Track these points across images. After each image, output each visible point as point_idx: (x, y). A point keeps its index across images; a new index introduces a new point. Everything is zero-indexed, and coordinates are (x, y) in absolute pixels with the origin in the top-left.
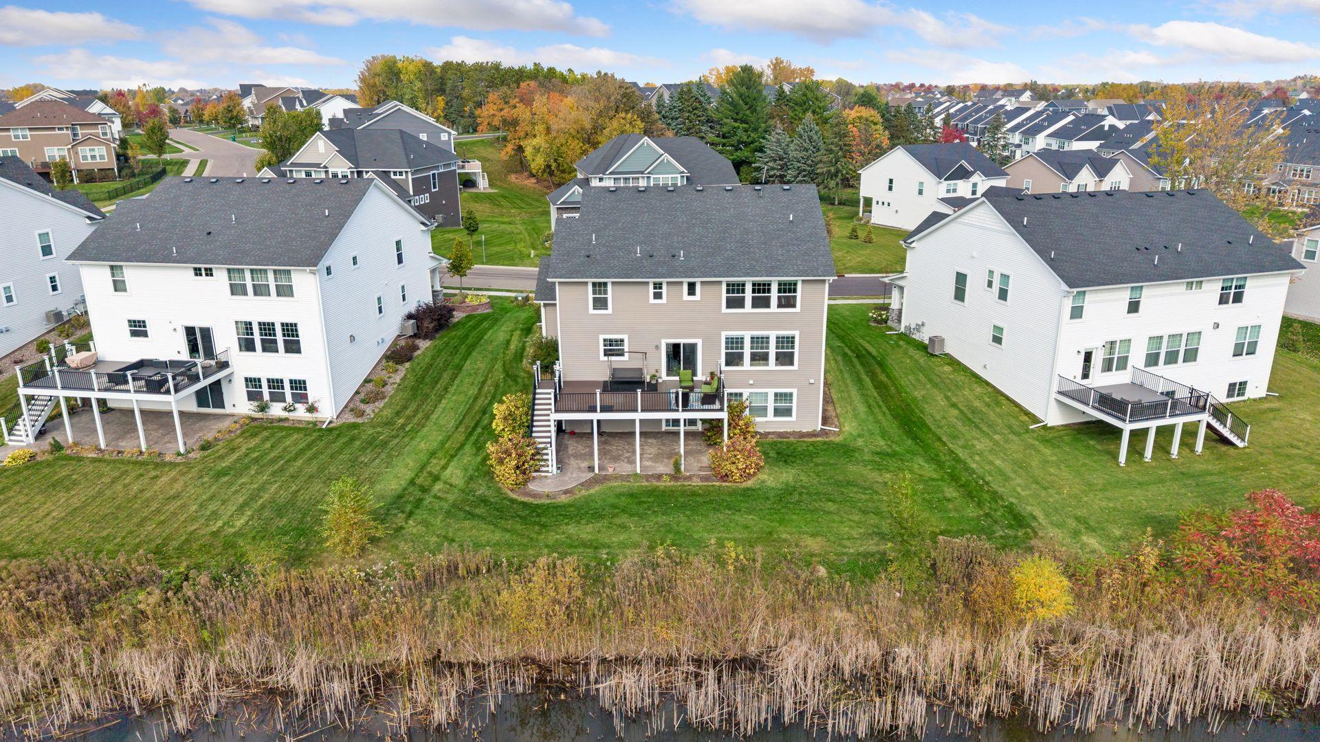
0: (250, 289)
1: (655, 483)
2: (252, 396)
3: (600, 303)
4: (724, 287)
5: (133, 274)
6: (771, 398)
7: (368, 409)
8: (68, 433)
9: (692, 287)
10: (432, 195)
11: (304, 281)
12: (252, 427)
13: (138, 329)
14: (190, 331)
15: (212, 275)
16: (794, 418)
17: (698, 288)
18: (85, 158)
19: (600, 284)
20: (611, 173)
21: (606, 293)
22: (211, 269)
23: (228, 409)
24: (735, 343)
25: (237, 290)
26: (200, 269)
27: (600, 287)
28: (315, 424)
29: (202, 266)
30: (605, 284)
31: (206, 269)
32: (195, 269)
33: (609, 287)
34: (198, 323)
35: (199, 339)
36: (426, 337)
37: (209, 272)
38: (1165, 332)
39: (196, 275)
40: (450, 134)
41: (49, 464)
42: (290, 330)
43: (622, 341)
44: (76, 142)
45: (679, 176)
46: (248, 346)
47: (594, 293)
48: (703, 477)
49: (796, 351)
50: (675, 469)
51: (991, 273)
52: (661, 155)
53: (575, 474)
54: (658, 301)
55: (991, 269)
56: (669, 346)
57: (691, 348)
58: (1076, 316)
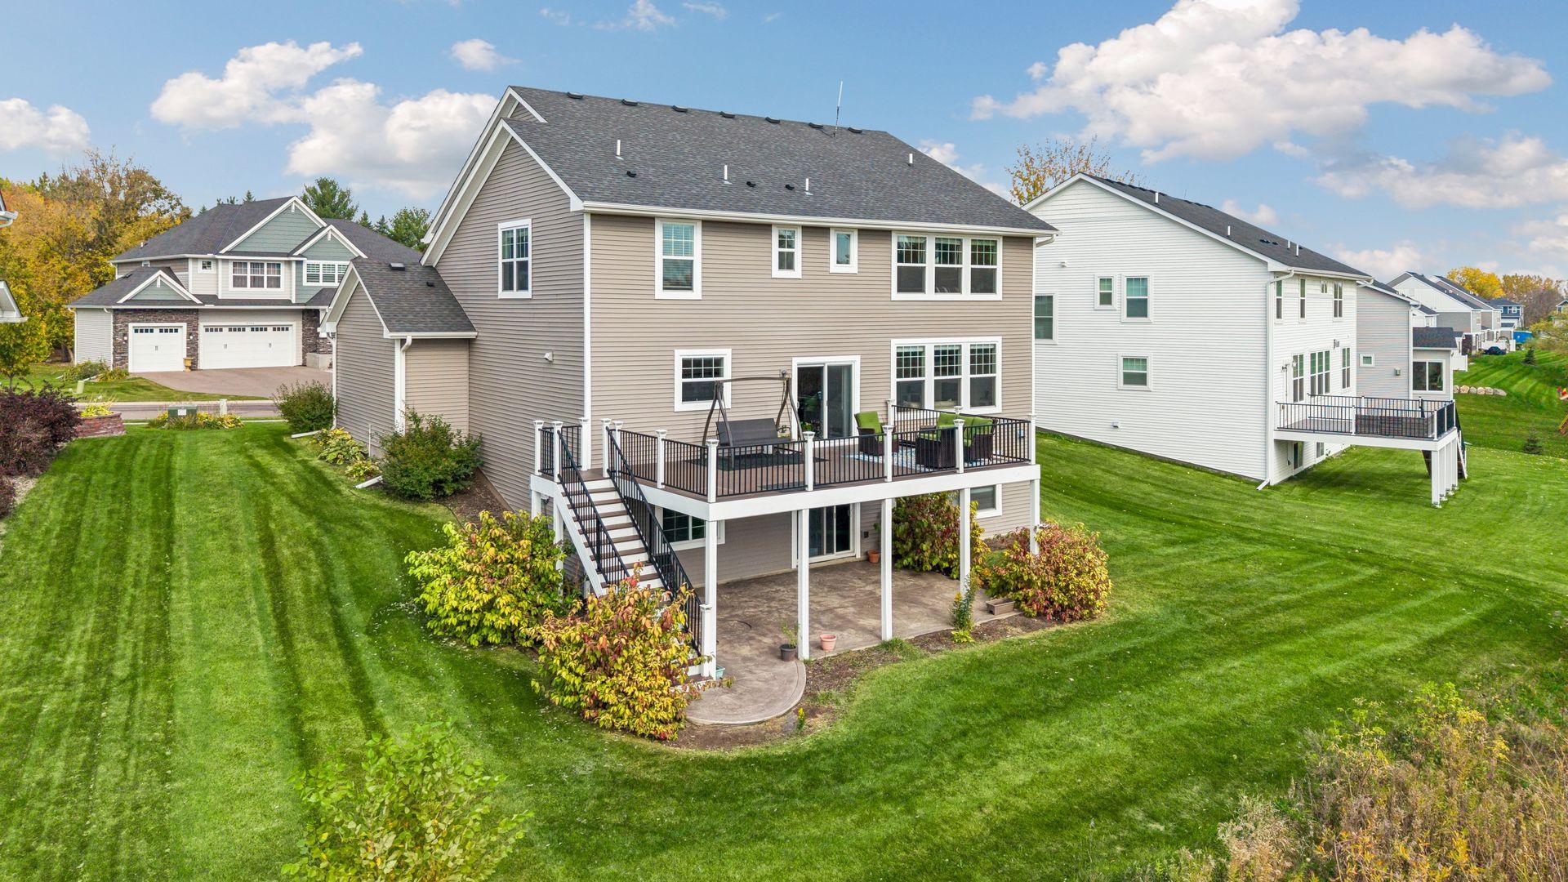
3: (678, 275)
4: (894, 248)
16: (998, 510)
17: (853, 246)
19: (677, 228)
20: (228, 253)
21: (689, 251)
24: (910, 362)
27: (677, 236)
30: (688, 229)
33: (697, 238)
43: (719, 362)
47: (666, 250)
48: (1013, 623)
49: (998, 375)
50: (960, 618)
51: (1106, 282)
52: (323, 228)
53: (764, 673)
54: (786, 274)
55: (1106, 275)
56: (803, 372)
57: (840, 374)
58: (1279, 316)
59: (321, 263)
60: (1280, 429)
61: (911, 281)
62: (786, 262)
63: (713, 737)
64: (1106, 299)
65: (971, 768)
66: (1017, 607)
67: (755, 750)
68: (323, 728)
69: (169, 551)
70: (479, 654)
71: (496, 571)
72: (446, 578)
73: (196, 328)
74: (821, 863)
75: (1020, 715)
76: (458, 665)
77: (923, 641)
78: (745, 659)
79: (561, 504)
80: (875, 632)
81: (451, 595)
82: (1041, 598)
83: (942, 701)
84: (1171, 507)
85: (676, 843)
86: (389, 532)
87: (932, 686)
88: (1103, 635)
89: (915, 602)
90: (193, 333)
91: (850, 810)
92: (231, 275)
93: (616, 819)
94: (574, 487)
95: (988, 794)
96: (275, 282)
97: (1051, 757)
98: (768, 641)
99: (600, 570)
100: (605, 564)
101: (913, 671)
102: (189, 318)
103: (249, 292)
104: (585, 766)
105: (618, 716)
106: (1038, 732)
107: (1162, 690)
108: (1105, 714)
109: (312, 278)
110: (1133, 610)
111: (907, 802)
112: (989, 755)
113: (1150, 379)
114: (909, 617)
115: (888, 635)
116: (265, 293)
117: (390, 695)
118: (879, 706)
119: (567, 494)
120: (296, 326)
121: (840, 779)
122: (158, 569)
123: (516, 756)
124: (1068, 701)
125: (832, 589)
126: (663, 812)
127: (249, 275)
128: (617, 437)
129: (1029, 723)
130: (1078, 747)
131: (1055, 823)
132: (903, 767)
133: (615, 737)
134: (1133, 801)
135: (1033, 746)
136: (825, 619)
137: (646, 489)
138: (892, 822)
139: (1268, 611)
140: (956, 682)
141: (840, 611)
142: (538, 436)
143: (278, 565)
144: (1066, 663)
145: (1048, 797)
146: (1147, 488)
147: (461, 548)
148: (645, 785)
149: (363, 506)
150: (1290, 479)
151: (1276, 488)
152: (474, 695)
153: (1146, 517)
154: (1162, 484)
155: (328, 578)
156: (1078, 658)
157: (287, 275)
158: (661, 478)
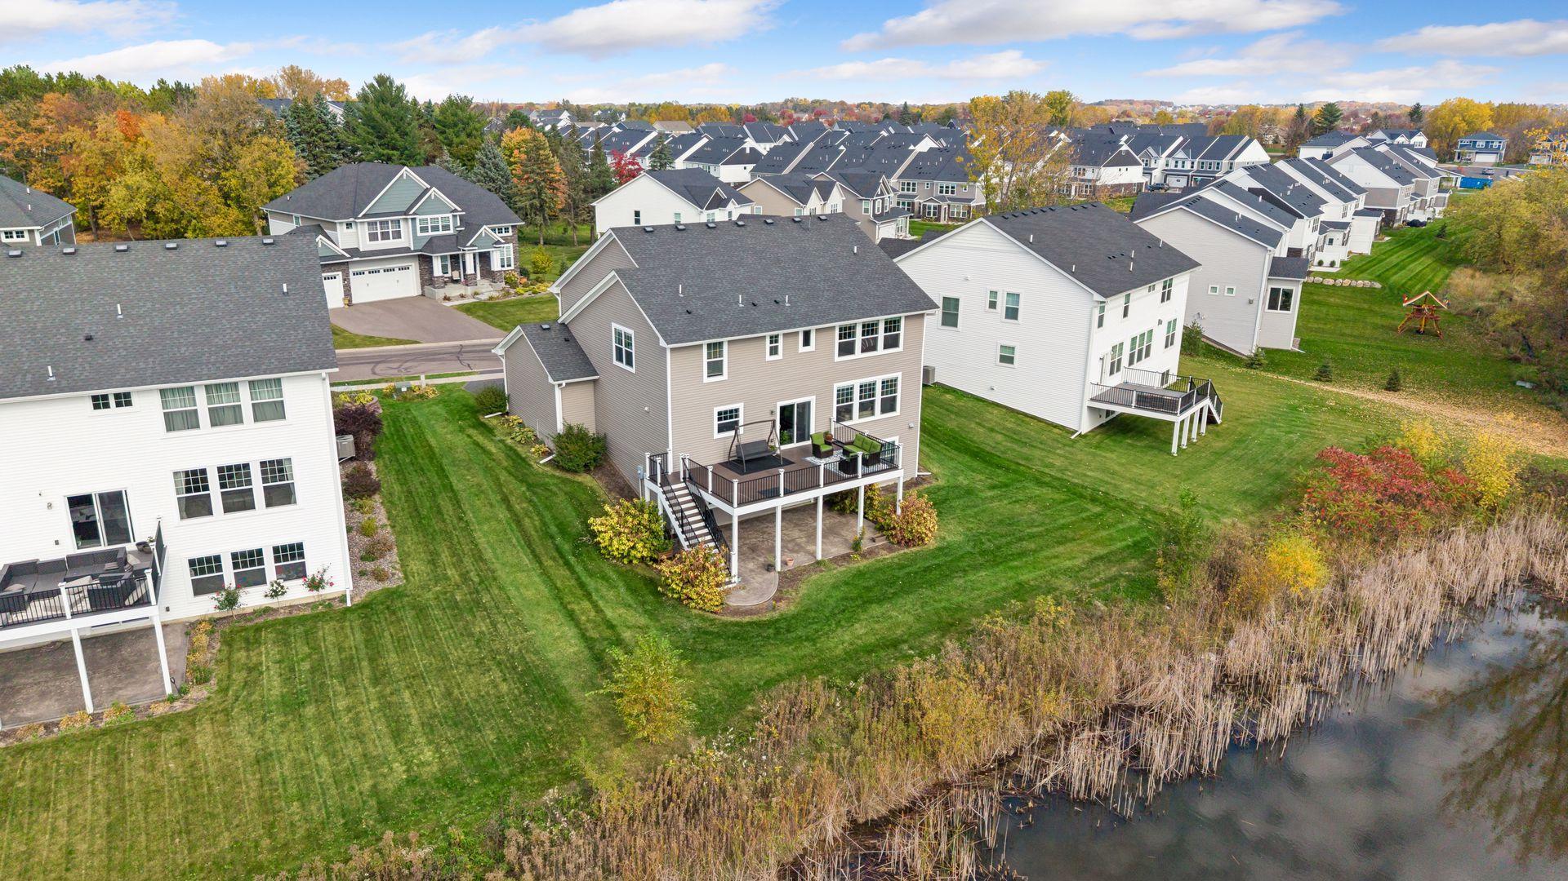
0: (204, 417)
2: (206, 587)
3: (715, 369)
4: (837, 332)
9: (807, 335)
11: (303, 392)
14: (78, 503)
15: (129, 403)
17: (813, 337)
19: (715, 344)
20: (365, 216)
21: (721, 355)
22: (127, 395)
24: (845, 394)
25: (179, 421)
26: (105, 397)
27: (715, 348)
28: (326, 605)
29: (110, 392)
30: (721, 344)
31: (117, 396)
32: (95, 398)
33: (725, 347)
34: (95, 486)
35: (96, 512)
37: (124, 400)
38: (1138, 332)
39: (96, 407)
42: (276, 470)
43: (737, 410)
46: (196, 508)
47: (709, 357)
48: (883, 548)
49: (899, 395)
50: (856, 546)
51: (994, 294)
52: (427, 190)
53: (759, 579)
54: (774, 358)
55: (994, 289)
56: (783, 409)
57: (804, 408)
58: (1100, 324)
59: (429, 217)
60: (1092, 400)
62: (774, 351)
63: (737, 612)
64: (993, 305)
65: (842, 627)
66: (888, 538)
67: (755, 618)
68: (576, 607)
69: (460, 507)
70: (629, 568)
71: (634, 531)
72: (610, 533)
73: (348, 275)
74: (778, 664)
75: (870, 602)
76: (620, 574)
77: (836, 560)
78: (752, 571)
79: (661, 497)
80: (813, 555)
81: (615, 542)
82: (899, 535)
83: (838, 594)
84: (1010, 455)
85: (725, 657)
86: (566, 494)
87: (835, 587)
88: (925, 556)
89: (837, 534)
90: (346, 279)
91: (791, 644)
92: (367, 232)
93: (702, 647)
94: (667, 488)
95: (847, 638)
96: (398, 235)
97: (878, 622)
98: (761, 559)
99: (683, 532)
100: (686, 528)
101: (827, 577)
102: (343, 267)
103: (381, 244)
104: (687, 625)
105: (697, 603)
106: (876, 610)
107: (941, 588)
108: (908, 601)
109: (424, 229)
110: (948, 539)
111: (814, 641)
112: (851, 621)
113: (1015, 361)
114: (833, 544)
115: (819, 557)
116: (391, 243)
117: (597, 590)
118: (809, 596)
119: (664, 493)
120: (414, 267)
121: (788, 631)
122: (461, 519)
123: (658, 621)
124: (895, 594)
125: (796, 525)
126: (719, 644)
127: (379, 231)
128: (687, 462)
129: (873, 606)
130: (891, 618)
131: (870, 650)
132: (815, 626)
133: (696, 611)
134: (905, 642)
135: (872, 617)
136: (790, 546)
137: (703, 492)
138: (807, 649)
139: (1021, 539)
140: (846, 583)
141: (799, 541)
142: (648, 461)
143: (516, 515)
144: (901, 573)
145: (872, 639)
146: (999, 438)
147: (616, 519)
148: (711, 633)
149: (547, 476)
150: (1102, 426)
151: (1085, 436)
152: (633, 591)
153: (989, 463)
154: (1012, 436)
155: (544, 524)
156: (907, 570)
157: (405, 229)
158: (710, 489)
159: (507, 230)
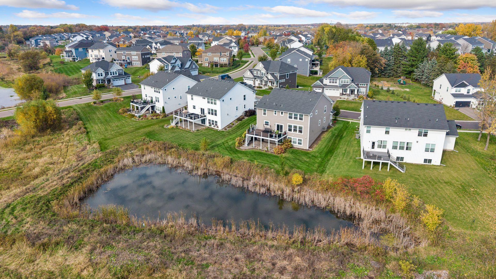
0: (210, 102)
1: (262, 151)
2: (209, 123)
3: (265, 114)
4: (288, 114)
5: (195, 97)
6: (297, 140)
7: (228, 129)
8: (179, 125)
9: (282, 113)
10: (286, 80)
11: (218, 102)
12: (208, 129)
13: (194, 107)
14: (201, 109)
16: (302, 145)
17: (283, 113)
18: (222, 61)
19: (264, 110)
20: (329, 78)
23: (206, 125)
24: (290, 126)
25: (208, 102)
28: (217, 130)
31: (204, 98)
33: (266, 111)
34: (203, 108)
35: (202, 110)
36: (247, 116)
38: (399, 141)
40: (308, 59)
41: (175, 129)
42: (216, 111)
43: (268, 122)
44: (221, 56)
45: (349, 80)
46: (209, 113)
49: (303, 130)
56: (278, 125)
57: (281, 126)
58: (368, 132)
59: (344, 79)
61: (290, 117)
62: (275, 114)
92: (329, 81)
96: (336, 82)
102: (322, 88)
103: (332, 84)
109: (342, 82)
116: (334, 84)
127: (332, 81)
159: (365, 85)
